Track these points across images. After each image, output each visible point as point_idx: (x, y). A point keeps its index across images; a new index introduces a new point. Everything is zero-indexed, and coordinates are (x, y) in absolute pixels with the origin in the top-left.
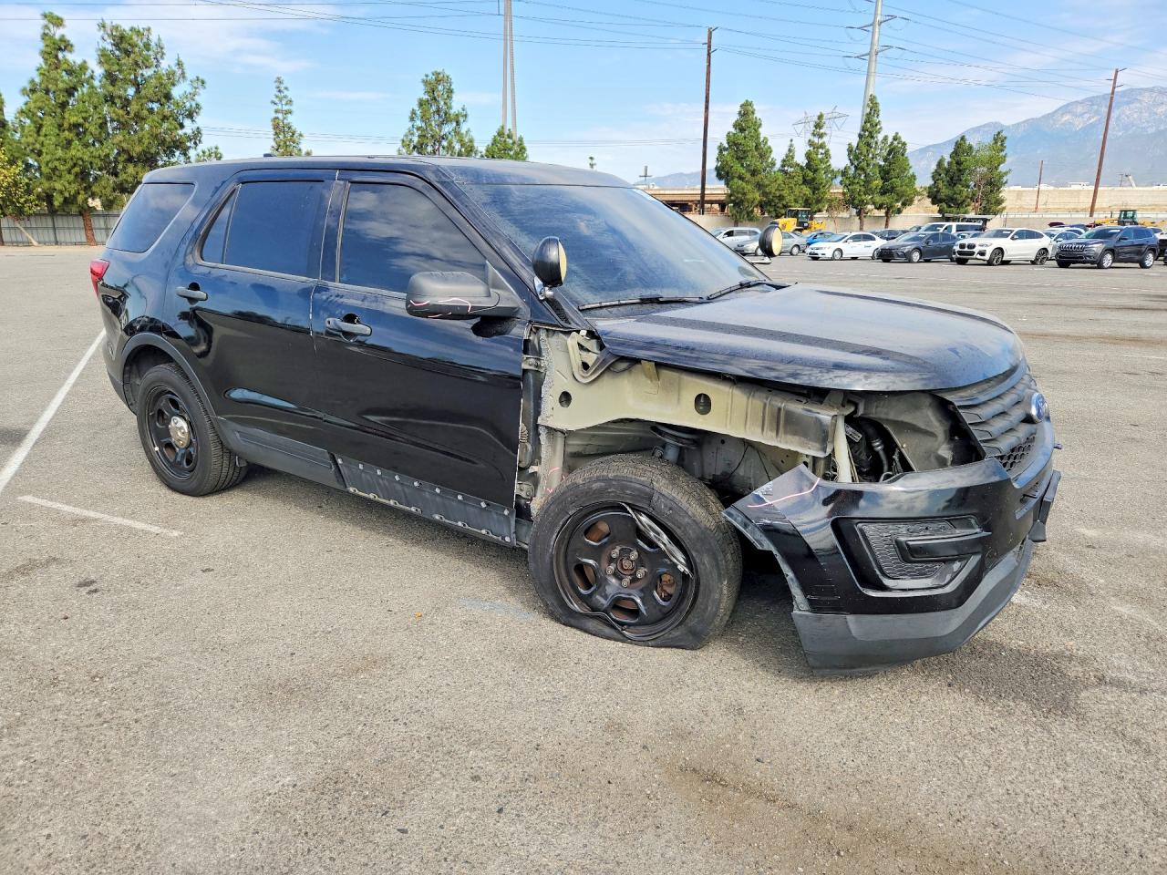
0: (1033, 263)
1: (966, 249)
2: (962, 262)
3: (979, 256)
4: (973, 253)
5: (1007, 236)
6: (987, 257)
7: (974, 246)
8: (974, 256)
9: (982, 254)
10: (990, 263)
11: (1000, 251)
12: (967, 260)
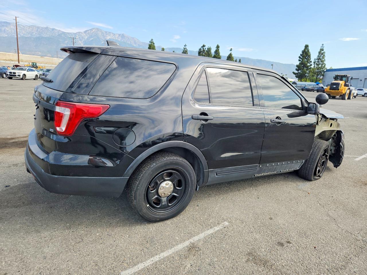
0: (34, 79)
1: (12, 74)
2: (10, 78)
3: (18, 77)
4: (16, 76)
5: (25, 70)
6: (21, 77)
7: (15, 73)
8: (16, 77)
9: (19, 76)
10: (22, 79)
11: (25, 75)
12: (12, 78)
